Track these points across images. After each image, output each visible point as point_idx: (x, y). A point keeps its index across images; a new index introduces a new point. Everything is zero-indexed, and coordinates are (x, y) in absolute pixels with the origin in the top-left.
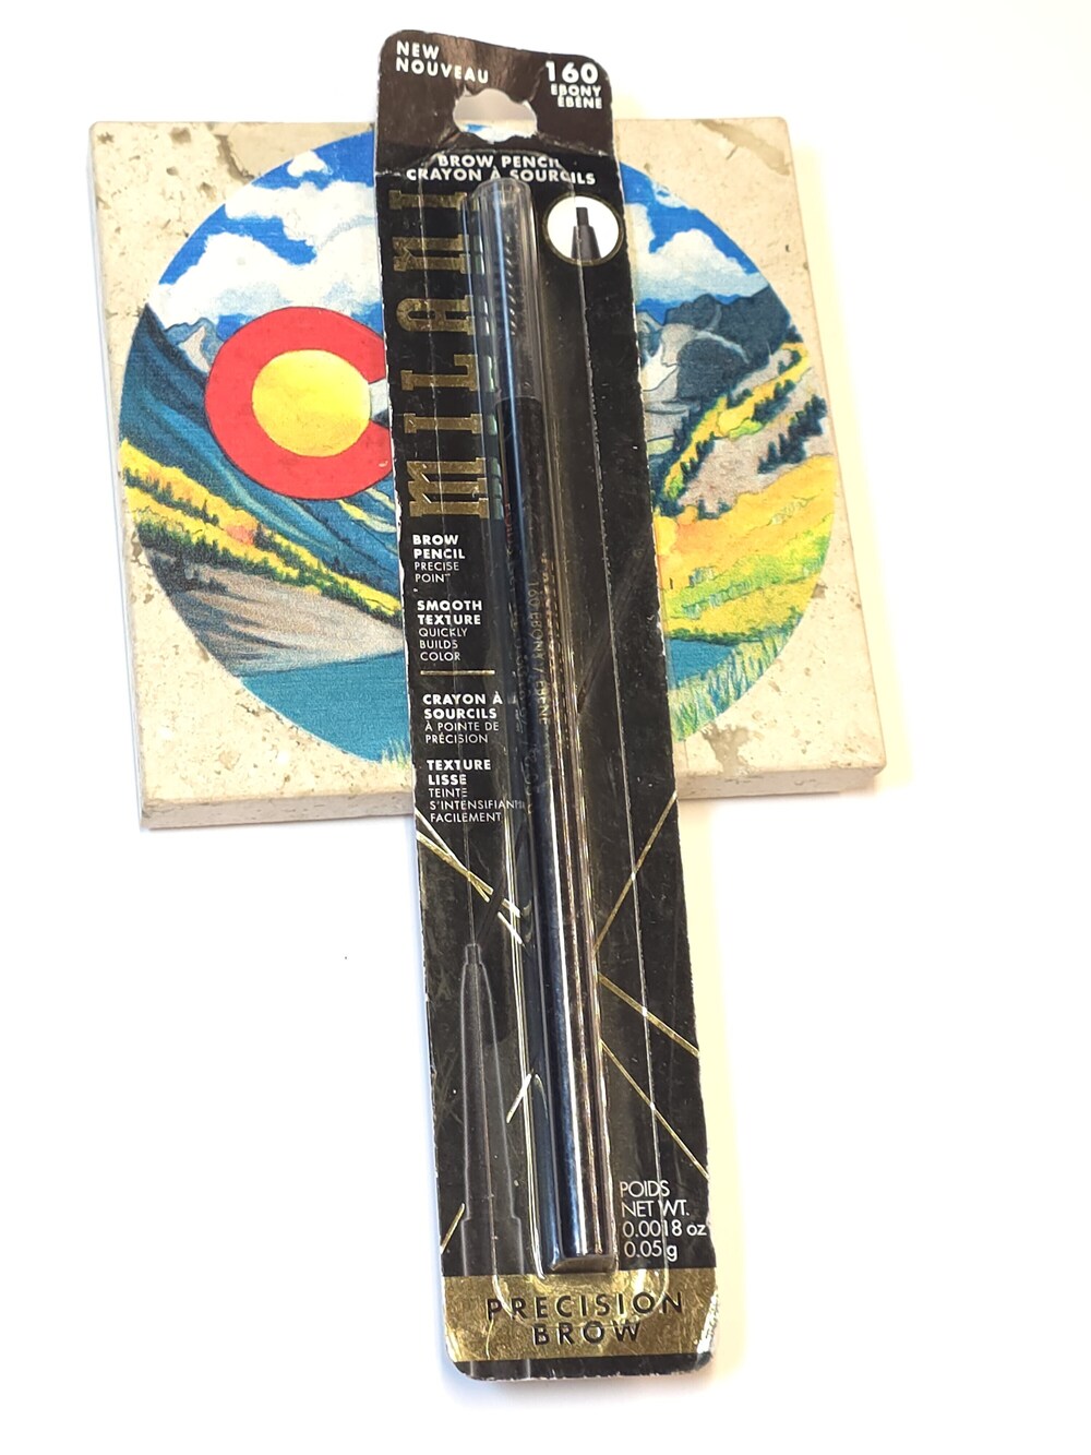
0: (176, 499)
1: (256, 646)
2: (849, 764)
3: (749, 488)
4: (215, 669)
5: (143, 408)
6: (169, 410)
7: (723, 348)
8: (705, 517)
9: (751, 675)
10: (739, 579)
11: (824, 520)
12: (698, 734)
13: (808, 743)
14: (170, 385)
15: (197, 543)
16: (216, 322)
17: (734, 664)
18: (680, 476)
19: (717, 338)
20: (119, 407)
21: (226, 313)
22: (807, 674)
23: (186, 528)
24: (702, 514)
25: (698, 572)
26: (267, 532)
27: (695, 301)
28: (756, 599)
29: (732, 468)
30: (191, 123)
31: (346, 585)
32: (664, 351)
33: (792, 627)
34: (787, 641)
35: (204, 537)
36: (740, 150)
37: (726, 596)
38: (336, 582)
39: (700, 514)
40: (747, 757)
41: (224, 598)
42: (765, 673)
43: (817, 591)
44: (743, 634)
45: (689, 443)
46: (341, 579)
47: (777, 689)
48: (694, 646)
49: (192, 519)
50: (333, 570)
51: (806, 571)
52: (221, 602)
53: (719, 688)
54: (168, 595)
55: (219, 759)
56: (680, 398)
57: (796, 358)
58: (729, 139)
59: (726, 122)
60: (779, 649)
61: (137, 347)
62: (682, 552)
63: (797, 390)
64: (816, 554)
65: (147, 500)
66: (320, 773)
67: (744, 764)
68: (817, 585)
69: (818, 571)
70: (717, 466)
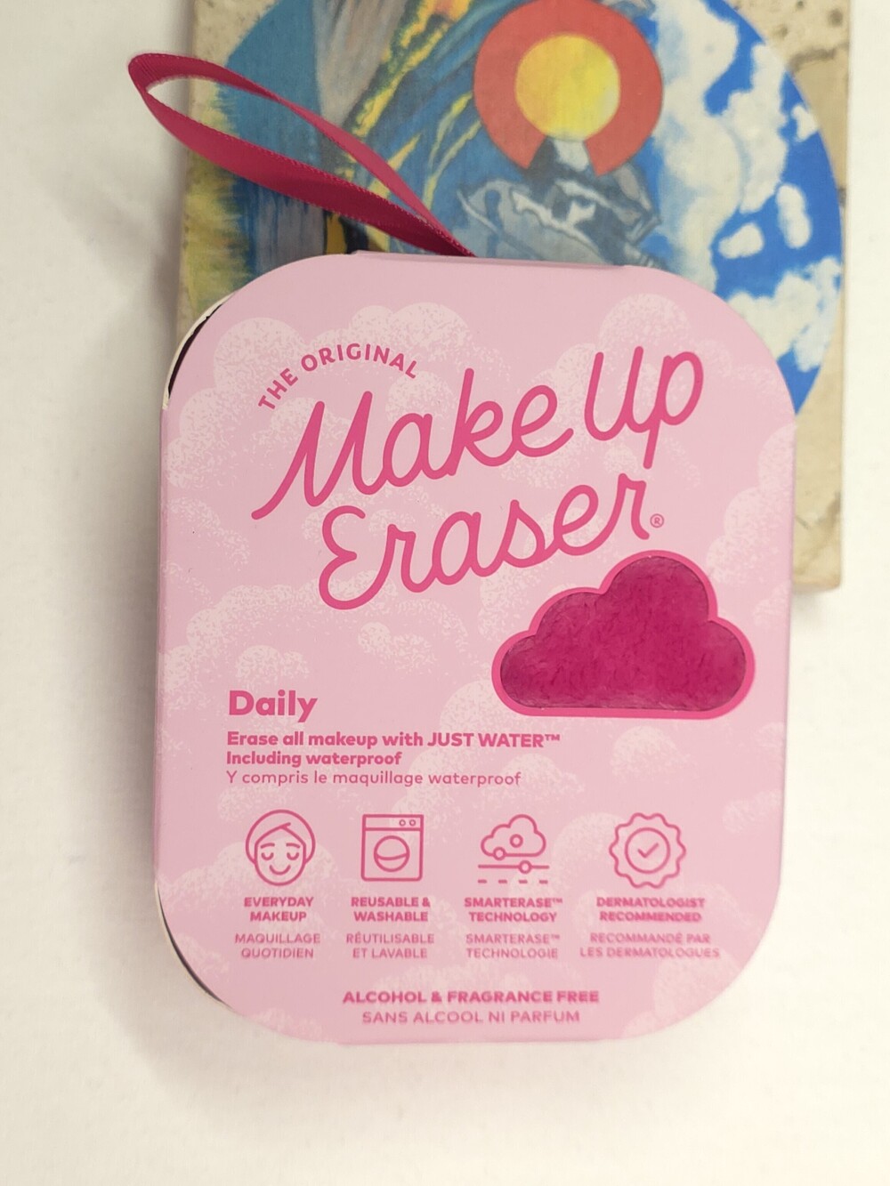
16: (653, 17)
21: (661, 28)
26: (445, 27)
30: (848, 30)
31: (388, 85)
38: (393, 76)
46: (395, 83)
50: (404, 78)
58: (818, 524)
59: (837, 525)
66: (213, 33)
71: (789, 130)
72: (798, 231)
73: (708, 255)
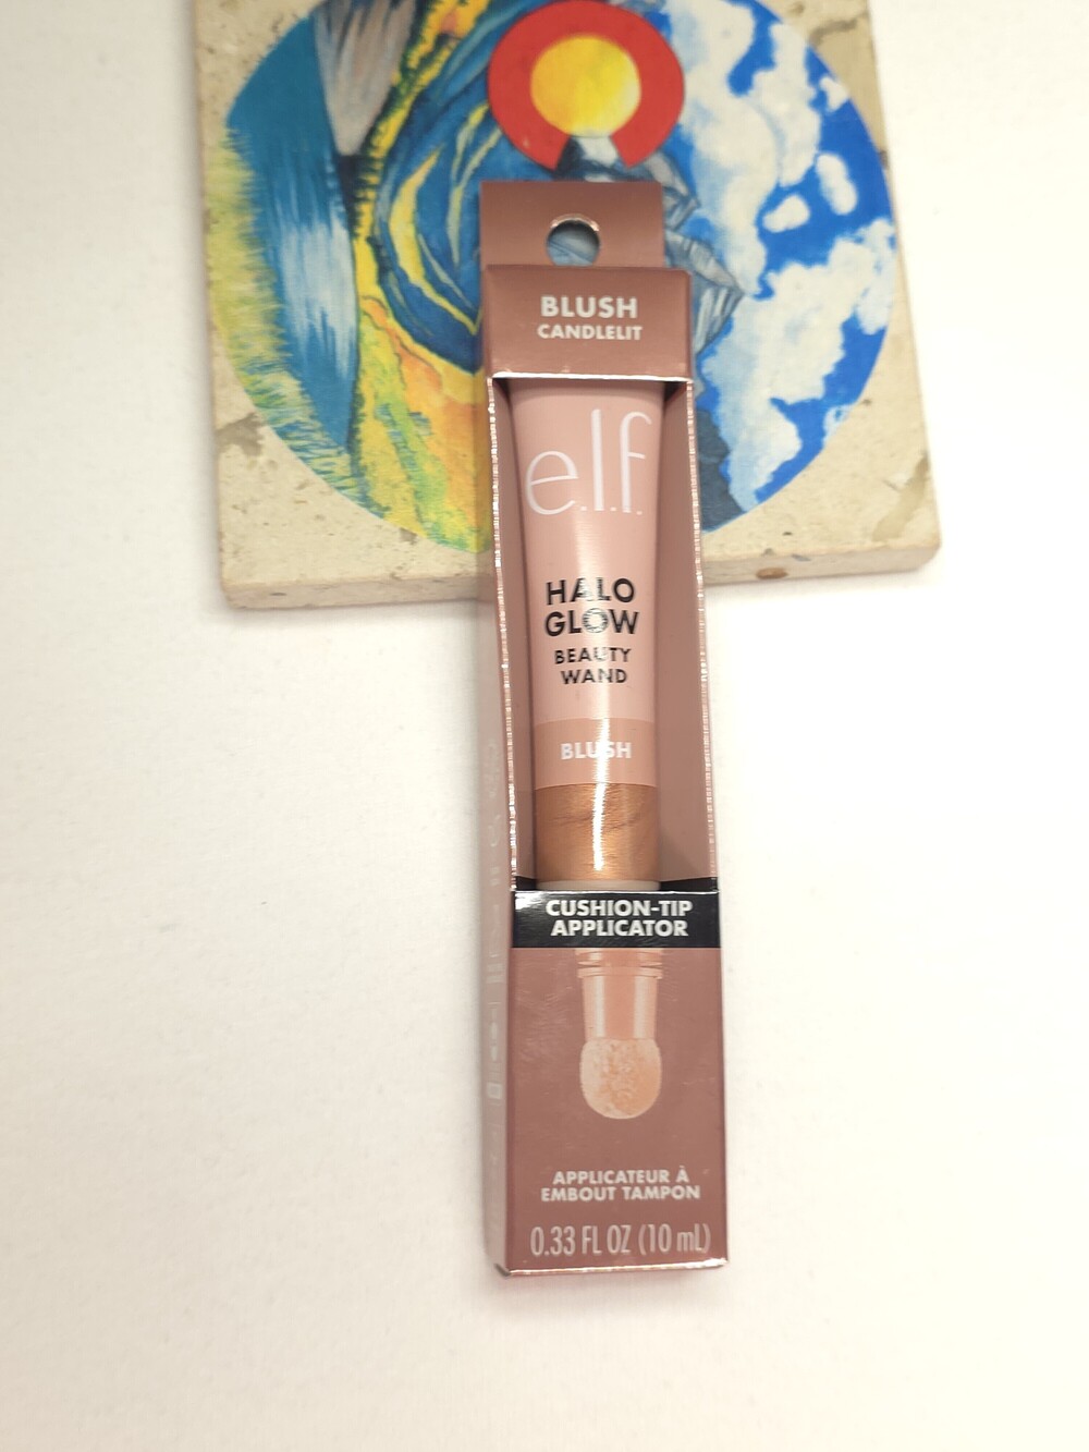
1: (339, 28)
9: (317, 463)
10: (419, 460)
17: (328, 447)
25: (426, 421)
26: (453, 44)
27: (720, 439)
28: (398, 476)
31: (401, 107)
33: (368, 507)
34: (353, 500)
36: (897, 496)
37: (400, 445)
38: (405, 97)
40: (230, 453)
42: (318, 477)
43: (408, 535)
44: (360, 458)
47: (302, 487)
48: (346, 411)
50: (417, 97)
51: (429, 525)
53: (302, 431)
58: (907, 485)
59: (928, 483)
60: (344, 492)
62: (445, 409)
64: (447, 536)
71: (820, 101)
72: (843, 196)
73: (754, 231)
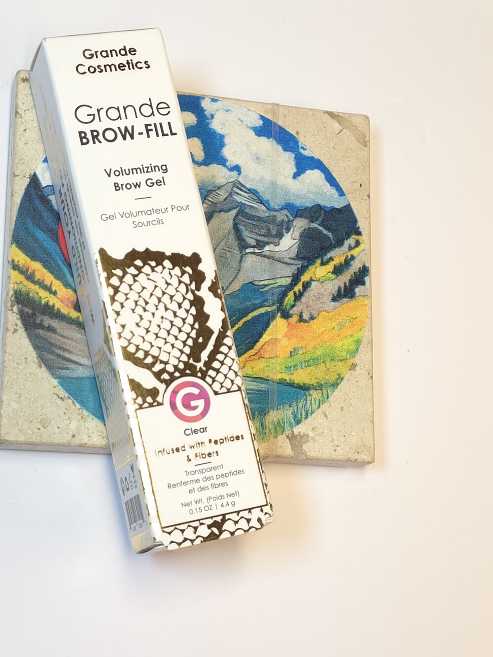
0: (36, 279)
1: (67, 363)
2: (356, 460)
3: (326, 309)
4: (44, 373)
5: (26, 228)
6: (39, 231)
7: (323, 234)
8: (301, 321)
9: (314, 407)
10: (315, 356)
11: (360, 330)
12: (284, 435)
13: (338, 446)
14: (41, 217)
15: (44, 305)
17: (306, 400)
18: (293, 298)
19: (320, 228)
20: (13, 226)
22: (342, 410)
23: (40, 295)
24: (301, 319)
25: (295, 349)
27: (312, 207)
28: (322, 367)
29: (319, 297)
32: (293, 231)
33: (338, 384)
34: (334, 392)
35: (48, 301)
36: (344, 130)
37: (307, 364)
39: (300, 320)
40: (307, 450)
41: (53, 335)
42: (321, 407)
43: (353, 366)
44: (313, 385)
45: (299, 281)
47: (326, 416)
48: (288, 388)
49: (43, 291)
51: (349, 356)
52: (52, 337)
53: (297, 412)
54: (26, 330)
55: (40, 422)
56: (298, 257)
57: (358, 243)
58: (340, 124)
59: (340, 114)
60: (329, 395)
61: (27, 194)
62: (289, 339)
63: (356, 260)
64: (354, 347)
65: (21, 278)
66: (90, 435)
67: (304, 453)
68: (353, 364)
69: (354, 357)
70: (312, 295)
